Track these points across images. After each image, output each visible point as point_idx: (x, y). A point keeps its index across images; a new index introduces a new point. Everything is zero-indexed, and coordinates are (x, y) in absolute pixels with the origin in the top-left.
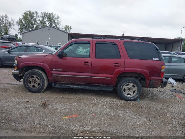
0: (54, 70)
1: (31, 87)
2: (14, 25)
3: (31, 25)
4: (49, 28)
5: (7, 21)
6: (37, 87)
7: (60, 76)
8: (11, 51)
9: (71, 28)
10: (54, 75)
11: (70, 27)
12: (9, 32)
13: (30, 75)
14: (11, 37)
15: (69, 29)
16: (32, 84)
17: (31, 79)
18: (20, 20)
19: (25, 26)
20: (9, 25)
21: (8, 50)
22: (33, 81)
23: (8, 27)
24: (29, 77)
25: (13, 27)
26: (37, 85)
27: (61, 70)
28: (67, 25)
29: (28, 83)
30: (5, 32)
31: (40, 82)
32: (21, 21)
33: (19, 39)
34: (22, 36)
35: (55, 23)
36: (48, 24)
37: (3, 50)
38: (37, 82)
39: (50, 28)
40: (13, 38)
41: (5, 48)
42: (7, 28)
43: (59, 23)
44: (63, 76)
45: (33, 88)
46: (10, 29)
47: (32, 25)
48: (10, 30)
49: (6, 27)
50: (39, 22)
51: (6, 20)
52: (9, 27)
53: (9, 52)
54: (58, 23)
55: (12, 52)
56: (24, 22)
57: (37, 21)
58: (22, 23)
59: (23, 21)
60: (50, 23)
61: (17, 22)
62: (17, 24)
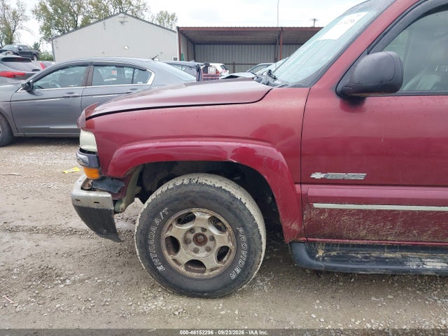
0: (318, 176)
1: (182, 269)
2: (26, 19)
3: (70, 18)
4: (122, 20)
5: (7, 9)
6: (212, 270)
7: (351, 213)
8: (35, 84)
9: (175, 18)
10: (316, 205)
11: (173, 16)
12: (17, 39)
13: (173, 211)
14: (23, 51)
15: (168, 22)
16: (185, 255)
17: (178, 231)
18: (40, 4)
19: (55, 19)
20: (14, 19)
21: (24, 82)
22: (191, 236)
23: (12, 25)
24: (167, 218)
25: (24, 24)
26: (214, 256)
27: (361, 176)
28: (164, 12)
29: (166, 252)
30: (6, 39)
31: (230, 245)
32: (44, 8)
33: (44, 57)
34: (52, 45)
35: (131, 7)
36: (112, 10)
37: (6, 83)
38: (209, 244)
39: (126, 19)
40: (31, 53)
41: (13, 76)
42: (10, 30)
43: (142, 7)
44: (370, 211)
45: (195, 275)
46: (17, 31)
47: (73, 16)
48: (19, 34)
49: (7, 24)
50: (90, 8)
51: (4, 6)
52: (15, 26)
53: (29, 88)
54: (138, 7)
55: (40, 87)
56: (51, 10)
57: (85, 5)
58: (48, 12)
59: (48, 6)
60: (118, 9)
61: (35, 12)
62: (35, 16)
